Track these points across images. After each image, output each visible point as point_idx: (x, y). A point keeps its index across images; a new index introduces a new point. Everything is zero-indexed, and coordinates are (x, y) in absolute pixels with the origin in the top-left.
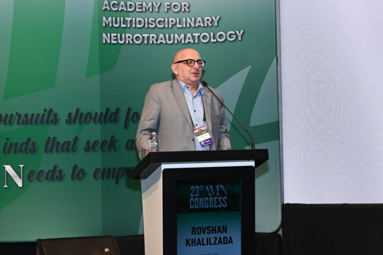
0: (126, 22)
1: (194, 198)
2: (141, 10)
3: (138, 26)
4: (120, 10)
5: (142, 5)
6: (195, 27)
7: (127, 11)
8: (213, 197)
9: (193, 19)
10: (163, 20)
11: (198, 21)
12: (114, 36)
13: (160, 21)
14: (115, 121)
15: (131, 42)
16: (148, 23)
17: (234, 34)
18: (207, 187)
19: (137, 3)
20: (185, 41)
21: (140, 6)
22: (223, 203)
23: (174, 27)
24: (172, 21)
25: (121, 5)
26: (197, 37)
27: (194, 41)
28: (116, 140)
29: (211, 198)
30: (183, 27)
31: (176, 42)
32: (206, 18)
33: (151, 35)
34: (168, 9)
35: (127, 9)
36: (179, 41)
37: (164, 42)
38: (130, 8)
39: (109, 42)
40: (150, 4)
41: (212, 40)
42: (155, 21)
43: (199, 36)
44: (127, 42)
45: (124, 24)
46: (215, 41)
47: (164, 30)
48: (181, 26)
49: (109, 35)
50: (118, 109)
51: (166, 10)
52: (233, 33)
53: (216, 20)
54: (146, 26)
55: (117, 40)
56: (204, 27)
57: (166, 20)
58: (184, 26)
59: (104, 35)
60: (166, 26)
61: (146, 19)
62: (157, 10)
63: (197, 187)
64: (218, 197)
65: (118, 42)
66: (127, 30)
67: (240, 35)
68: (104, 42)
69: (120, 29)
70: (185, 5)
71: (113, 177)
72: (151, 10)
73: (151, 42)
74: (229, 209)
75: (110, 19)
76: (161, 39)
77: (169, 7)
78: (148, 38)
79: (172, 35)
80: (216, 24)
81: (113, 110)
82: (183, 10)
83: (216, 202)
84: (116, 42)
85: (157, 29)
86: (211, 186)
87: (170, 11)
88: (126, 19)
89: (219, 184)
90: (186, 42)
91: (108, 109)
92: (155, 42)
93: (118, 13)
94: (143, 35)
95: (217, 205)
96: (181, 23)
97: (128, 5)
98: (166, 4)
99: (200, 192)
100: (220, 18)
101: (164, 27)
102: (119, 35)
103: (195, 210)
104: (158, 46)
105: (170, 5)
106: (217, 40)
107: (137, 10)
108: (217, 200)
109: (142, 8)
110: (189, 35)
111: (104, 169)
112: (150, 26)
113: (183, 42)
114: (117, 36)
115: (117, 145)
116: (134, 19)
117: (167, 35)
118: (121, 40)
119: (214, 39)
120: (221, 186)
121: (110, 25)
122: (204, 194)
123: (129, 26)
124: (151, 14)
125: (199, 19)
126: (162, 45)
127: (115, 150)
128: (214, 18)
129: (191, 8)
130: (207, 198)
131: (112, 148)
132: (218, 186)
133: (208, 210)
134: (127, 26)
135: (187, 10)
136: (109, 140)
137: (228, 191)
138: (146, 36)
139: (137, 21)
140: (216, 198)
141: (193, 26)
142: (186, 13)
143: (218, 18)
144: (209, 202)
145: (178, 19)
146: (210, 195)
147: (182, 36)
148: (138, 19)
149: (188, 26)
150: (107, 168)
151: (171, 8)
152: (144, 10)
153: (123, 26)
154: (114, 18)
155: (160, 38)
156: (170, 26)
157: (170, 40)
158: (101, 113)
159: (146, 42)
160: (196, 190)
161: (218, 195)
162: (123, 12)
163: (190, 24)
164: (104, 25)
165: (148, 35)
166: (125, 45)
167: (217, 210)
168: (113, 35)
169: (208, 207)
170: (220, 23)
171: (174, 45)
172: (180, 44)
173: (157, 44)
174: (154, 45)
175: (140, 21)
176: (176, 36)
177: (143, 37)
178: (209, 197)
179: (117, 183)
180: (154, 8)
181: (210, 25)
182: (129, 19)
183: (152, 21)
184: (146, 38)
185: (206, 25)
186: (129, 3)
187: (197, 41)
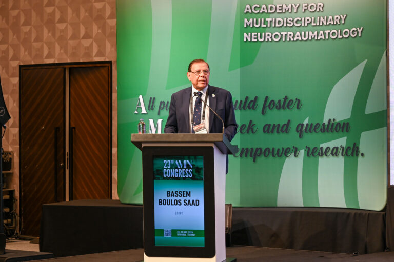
0: (266, 23)
1: (167, 169)
2: (281, 11)
3: (277, 25)
4: (261, 12)
5: (282, 6)
6: (326, 25)
7: (268, 13)
8: (182, 169)
9: (325, 18)
10: (300, 19)
11: (329, 19)
12: (255, 35)
13: (297, 21)
14: (254, 108)
15: (270, 40)
16: (287, 22)
17: (356, 31)
18: (176, 161)
19: (278, 6)
20: (317, 37)
21: (281, 8)
22: (189, 174)
23: (310, 25)
24: (308, 20)
25: (262, 8)
26: (327, 34)
27: (325, 37)
28: (254, 124)
29: (179, 170)
30: (316, 25)
31: (310, 39)
32: (336, 17)
33: (289, 33)
34: (305, 10)
35: (268, 11)
36: (313, 37)
37: (300, 39)
38: (271, 10)
39: (249, 40)
40: (290, 6)
41: (339, 37)
42: (293, 21)
43: (329, 33)
44: (266, 40)
45: (264, 24)
46: (341, 37)
47: (301, 28)
48: (315, 24)
49: (250, 34)
50: (256, 98)
51: (303, 11)
52: (355, 29)
53: (343, 19)
54: (285, 25)
55: (257, 38)
56: (334, 24)
57: (303, 19)
58: (318, 24)
59: (245, 34)
60: (303, 25)
61: (285, 20)
62: (295, 11)
63: (169, 161)
64: (185, 169)
65: (258, 40)
66: (267, 29)
67: (360, 31)
68: (245, 40)
69: (261, 29)
70: (320, 5)
71: (251, 156)
72: (290, 11)
73: (288, 39)
74: (194, 178)
75: (251, 20)
76: (298, 36)
77: (306, 8)
78: (286, 35)
79: (307, 33)
80: (343, 22)
81: (252, 98)
82: (318, 10)
83: (183, 173)
84: (256, 40)
85: (294, 27)
86: (180, 161)
87: (307, 11)
88: (267, 19)
89: (186, 160)
90: (319, 38)
91: (247, 98)
92: (292, 39)
93: (259, 15)
94: (282, 33)
95: (184, 175)
96: (316, 21)
97: (269, 7)
98: (304, 5)
99: (171, 165)
100: (346, 17)
101: (301, 25)
102: (259, 34)
103: (168, 179)
104: (294, 43)
105: (307, 6)
106: (343, 37)
107: (278, 11)
108: (184, 171)
109: (282, 10)
110: (321, 32)
111: (243, 149)
112: (288, 25)
113: (316, 38)
114: (257, 35)
115: (255, 129)
116: (274, 20)
117: (303, 33)
118: (261, 38)
119: (341, 35)
120: (188, 161)
121: (251, 26)
122: (174, 167)
123: (269, 26)
124: (291, 14)
125: (331, 17)
126: (298, 41)
127: (253, 132)
128: (341, 16)
129: (324, 8)
130: (176, 170)
131: (250, 131)
132: (185, 161)
133: (178, 179)
134: (267, 26)
135: (321, 10)
136: (247, 124)
137: (193, 165)
138: (284, 34)
139: (277, 21)
140: (183, 170)
141: (325, 24)
142: (320, 13)
143: (345, 16)
144: (178, 173)
145: (313, 18)
146: (179, 167)
147: (316, 33)
148: (277, 20)
149: (321, 24)
150: (245, 148)
151: (308, 9)
152: (284, 11)
153: (263, 25)
154: (255, 20)
155: (296, 35)
156: (306, 25)
157: (305, 37)
158: (241, 101)
159: (284, 39)
160: (168, 163)
161: (185, 167)
162: (264, 14)
163: (323, 23)
164: (245, 26)
165: (286, 33)
166: (265, 43)
167: (184, 179)
168: (253, 34)
169: (177, 176)
170: (346, 21)
171: (308, 41)
172: (313, 41)
173: (294, 41)
174: (291, 42)
175: (279, 21)
176: (311, 33)
177: (282, 35)
178: (178, 169)
179: (254, 161)
180: (293, 9)
181: (338, 23)
182: (269, 20)
183: (290, 20)
184: (284, 36)
185: (335, 23)
186: (270, 6)
187: (327, 38)
